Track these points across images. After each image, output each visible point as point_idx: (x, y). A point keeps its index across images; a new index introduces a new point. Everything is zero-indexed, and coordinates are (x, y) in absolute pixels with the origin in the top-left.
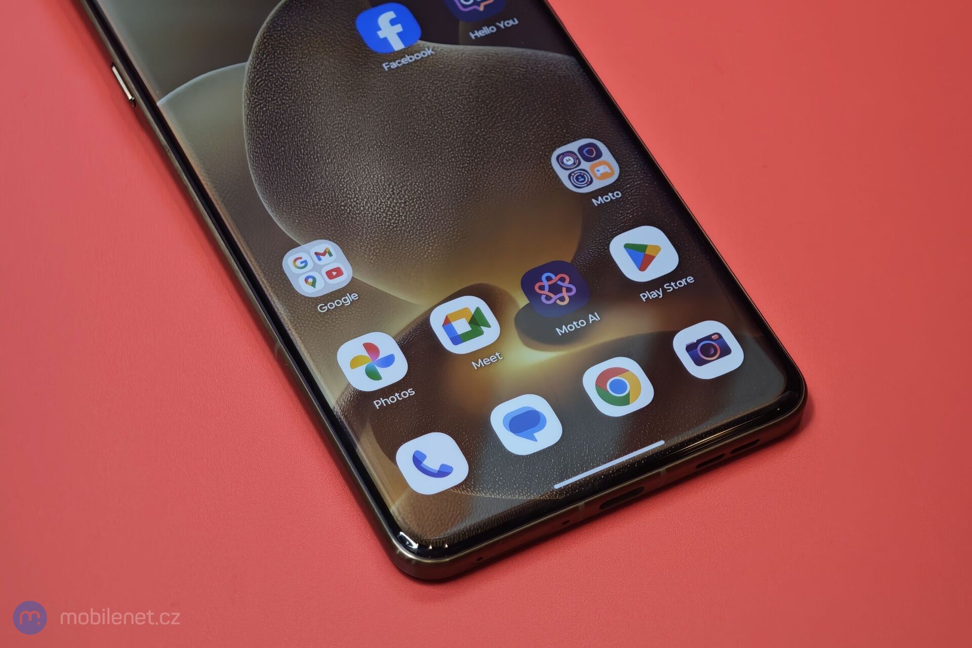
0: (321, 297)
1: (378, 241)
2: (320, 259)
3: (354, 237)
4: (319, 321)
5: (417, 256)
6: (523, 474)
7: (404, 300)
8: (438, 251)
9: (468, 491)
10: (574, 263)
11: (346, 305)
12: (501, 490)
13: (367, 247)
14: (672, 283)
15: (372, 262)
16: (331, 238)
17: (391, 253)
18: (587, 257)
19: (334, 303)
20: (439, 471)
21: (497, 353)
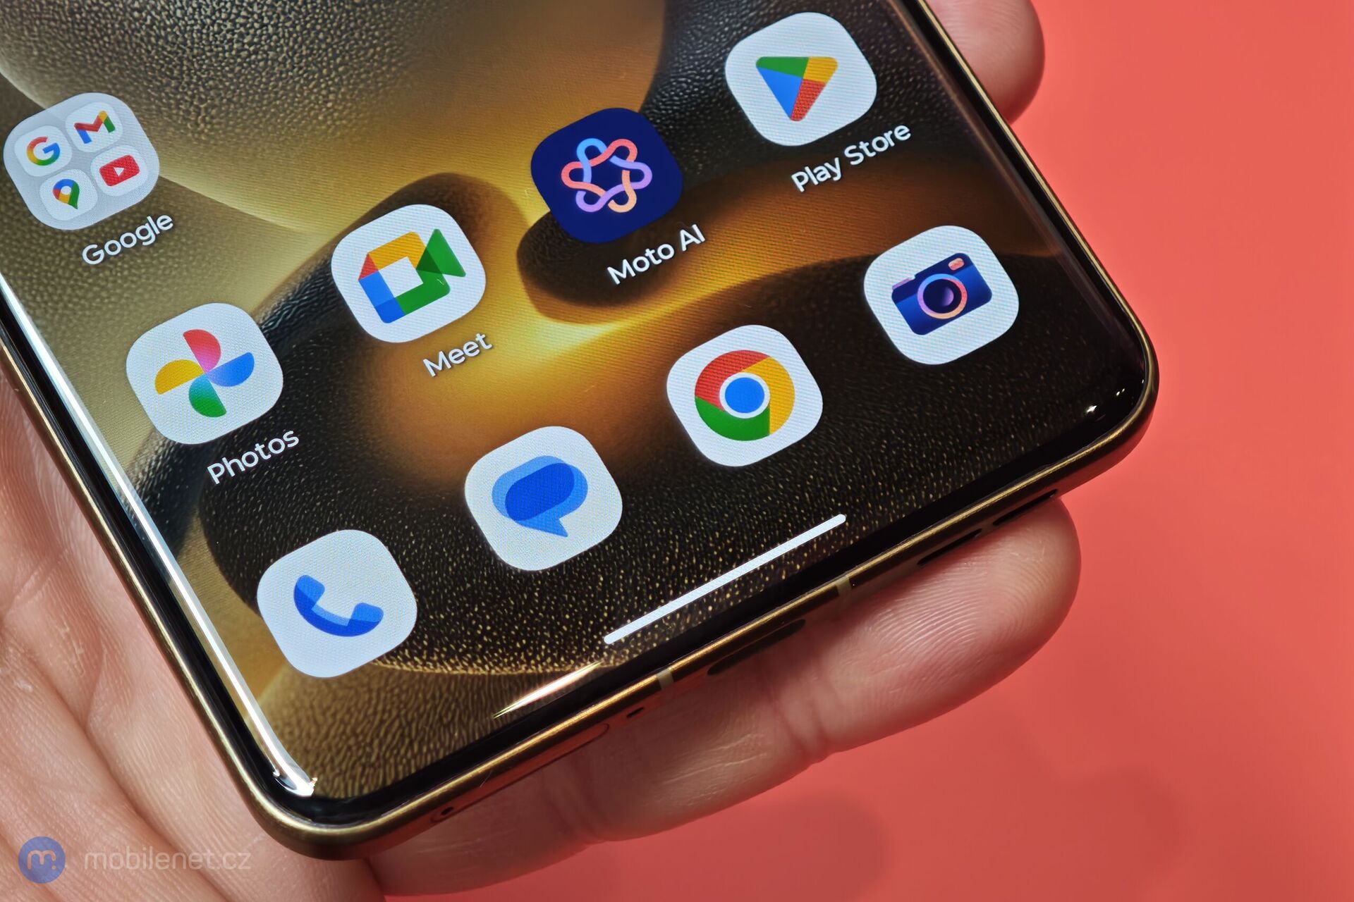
0: (90, 228)
1: (216, 87)
2: (87, 140)
3: (161, 82)
4: (86, 285)
5: (303, 118)
6: (536, 613)
7: (273, 225)
8: (349, 104)
9: (416, 664)
10: (647, 112)
11: (144, 244)
12: (487, 655)
13: (192, 103)
14: (861, 143)
15: (203, 138)
16: (110, 86)
17: (243, 114)
18: (677, 95)
19: (119, 240)
20: (351, 621)
21: (478, 335)
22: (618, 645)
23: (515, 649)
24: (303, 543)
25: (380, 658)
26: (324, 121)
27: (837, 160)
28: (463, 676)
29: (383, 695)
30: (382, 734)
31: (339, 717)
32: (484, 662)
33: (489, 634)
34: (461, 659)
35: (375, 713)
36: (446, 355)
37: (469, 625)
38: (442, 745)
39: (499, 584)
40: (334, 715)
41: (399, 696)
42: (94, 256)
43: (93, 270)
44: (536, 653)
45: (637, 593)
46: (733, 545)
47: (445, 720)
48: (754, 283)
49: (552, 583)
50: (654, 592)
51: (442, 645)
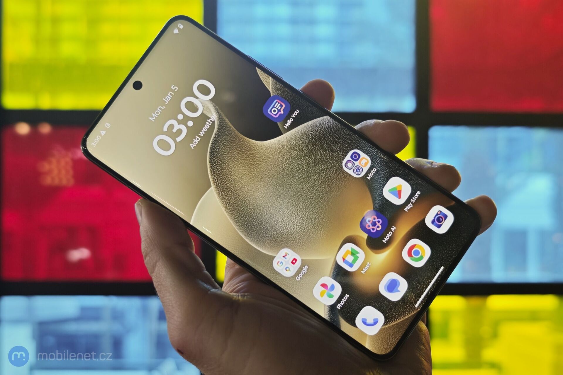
22: (419, 306)
23: (402, 315)
24: (359, 313)
25: (382, 327)
26: (322, 236)
27: (410, 203)
28: (396, 323)
29: (385, 333)
30: (389, 339)
31: (380, 339)
32: (399, 319)
33: (397, 314)
34: (395, 321)
35: (386, 336)
36: (364, 269)
37: (393, 314)
38: (399, 336)
39: (394, 305)
40: (380, 340)
41: (388, 332)
42: (298, 278)
43: (300, 281)
44: (406, 314)
45: (416, 296)
46: (428, 280)
47: (398, 332)
48: (408, 232)
49: (402, 301)
50: (419, 294)
51: (390, 320)
